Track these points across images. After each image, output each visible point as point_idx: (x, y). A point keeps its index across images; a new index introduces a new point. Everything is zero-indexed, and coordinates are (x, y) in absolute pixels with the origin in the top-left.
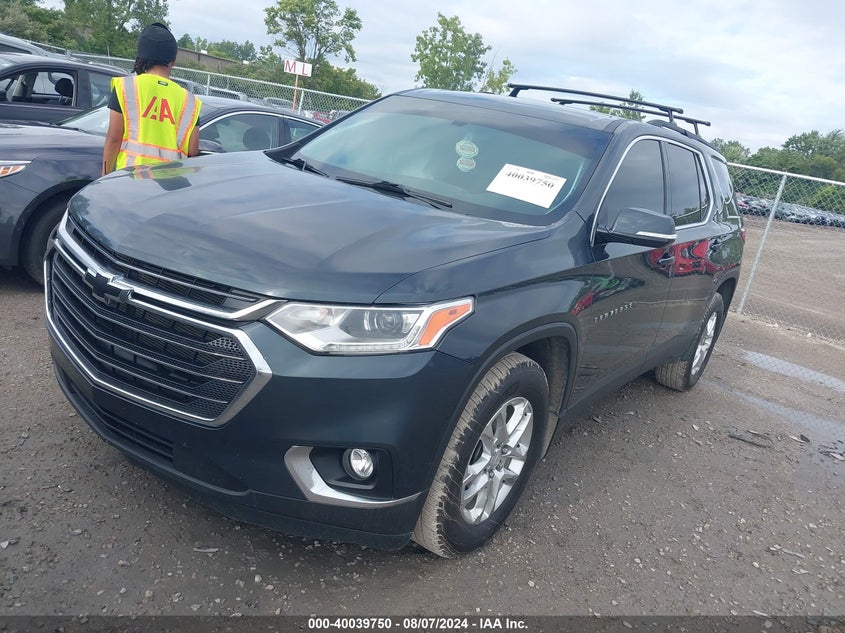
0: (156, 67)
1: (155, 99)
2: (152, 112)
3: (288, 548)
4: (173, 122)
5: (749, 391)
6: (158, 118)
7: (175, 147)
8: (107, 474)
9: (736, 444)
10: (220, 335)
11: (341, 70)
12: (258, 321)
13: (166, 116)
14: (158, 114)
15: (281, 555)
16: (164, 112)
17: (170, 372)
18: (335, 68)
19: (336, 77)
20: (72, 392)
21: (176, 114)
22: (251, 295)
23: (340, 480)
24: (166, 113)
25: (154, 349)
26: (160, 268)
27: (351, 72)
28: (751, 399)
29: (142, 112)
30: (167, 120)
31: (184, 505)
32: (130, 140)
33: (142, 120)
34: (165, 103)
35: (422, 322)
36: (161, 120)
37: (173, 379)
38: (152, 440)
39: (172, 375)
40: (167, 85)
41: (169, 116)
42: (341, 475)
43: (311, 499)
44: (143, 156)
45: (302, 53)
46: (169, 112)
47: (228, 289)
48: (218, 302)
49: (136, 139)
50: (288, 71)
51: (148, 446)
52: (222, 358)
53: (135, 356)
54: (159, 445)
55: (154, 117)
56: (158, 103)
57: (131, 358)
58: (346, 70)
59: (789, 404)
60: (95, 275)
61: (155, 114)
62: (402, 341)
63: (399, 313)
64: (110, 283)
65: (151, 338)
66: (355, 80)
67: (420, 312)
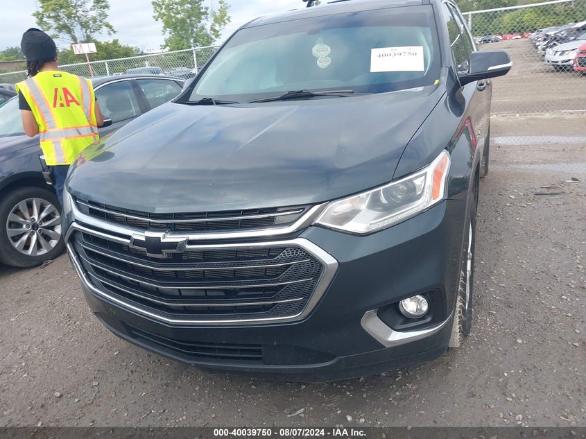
0: (47, 65)
1: (56, 90)
2: (59, 102)
3: (349, 386)
4: (78, 104)
5: (517, 163)
6: (65, 104)
7: (87, 124)
8: (179, 387)
9: (543, 199)
10: (283, 248)
11: (107, 43)
12: (311, 226)
13: (71, 101)
14: (64, 101)
15: (348, 393)
16: (68, 98)
17: (237, 292)
18: (103, 43)
19: (106, 49)
20: (135, 337)
21: (78, 97)
22: (298, 208)
23: (402, 324)
24: (70, 98)
25: (226, 278)
26: (204, 213)
27: (115, 42)
28: (522, 167)
29: (51, 104)
30: (72, 104)
31: (253, 387)
32: (49, 130)
33: (54, 110)
34: (66, 91)
35: (429, 181)
36: (68, 105)
37: (243, 296)
38: (236, 350)
39: (240, 294)
40: (61, 76)
41: (73, 100)
42: (401, 320)
43: (387, 346)
44: (66, 138)
45: (74, 39)
46: (72, 97)
47: (274, 210)
48: (270, 223)
49: (55, 127)
50: (78, 53)
51: (234, 355)
52: (290, 265)
53: (179, 290)
54: (243, 351)
55: (62, 105)
56: (61, 93)
57: (203, 294)
58: (111, 42)
59: (545, 162)
60: (144, 239)
61: (61, 102)
62: (420, 202)
63: (411, 181)
64: (162, 241)
65: (217, 271)
66: (120, 47)
67: (425, 174)
